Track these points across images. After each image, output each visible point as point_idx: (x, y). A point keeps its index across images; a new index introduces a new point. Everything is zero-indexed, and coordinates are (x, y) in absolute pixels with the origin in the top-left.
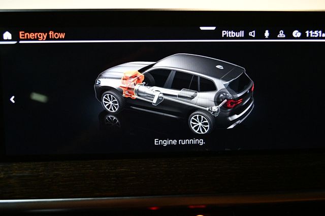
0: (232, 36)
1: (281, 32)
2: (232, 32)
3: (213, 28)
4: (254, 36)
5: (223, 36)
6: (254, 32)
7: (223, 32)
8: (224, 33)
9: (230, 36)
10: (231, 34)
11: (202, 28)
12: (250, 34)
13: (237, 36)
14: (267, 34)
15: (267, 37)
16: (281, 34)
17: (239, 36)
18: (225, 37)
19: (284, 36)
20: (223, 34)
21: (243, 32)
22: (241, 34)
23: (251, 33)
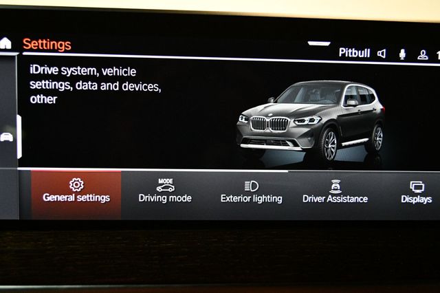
0: (354, 56)
1: (423, 53)
2: (354, 51)
3: (327, 44)
4: (384, 57)
5: (340, 55)
6: (384, 50)
7: (341, 49)
8: (342, 51)
9: (350, 56)
10: (353, 52)
11: (311, 43)
12: (379, 54)
13: (360, 56)
14: (402, 54)
15: (402, 59)
16: (423, 55)
17: (363, 56)
18: (344, 57)
19: (427, 59)
20: (341, 53)
21: (369, 50)
22: (367, 53)
23: (380, 52)
